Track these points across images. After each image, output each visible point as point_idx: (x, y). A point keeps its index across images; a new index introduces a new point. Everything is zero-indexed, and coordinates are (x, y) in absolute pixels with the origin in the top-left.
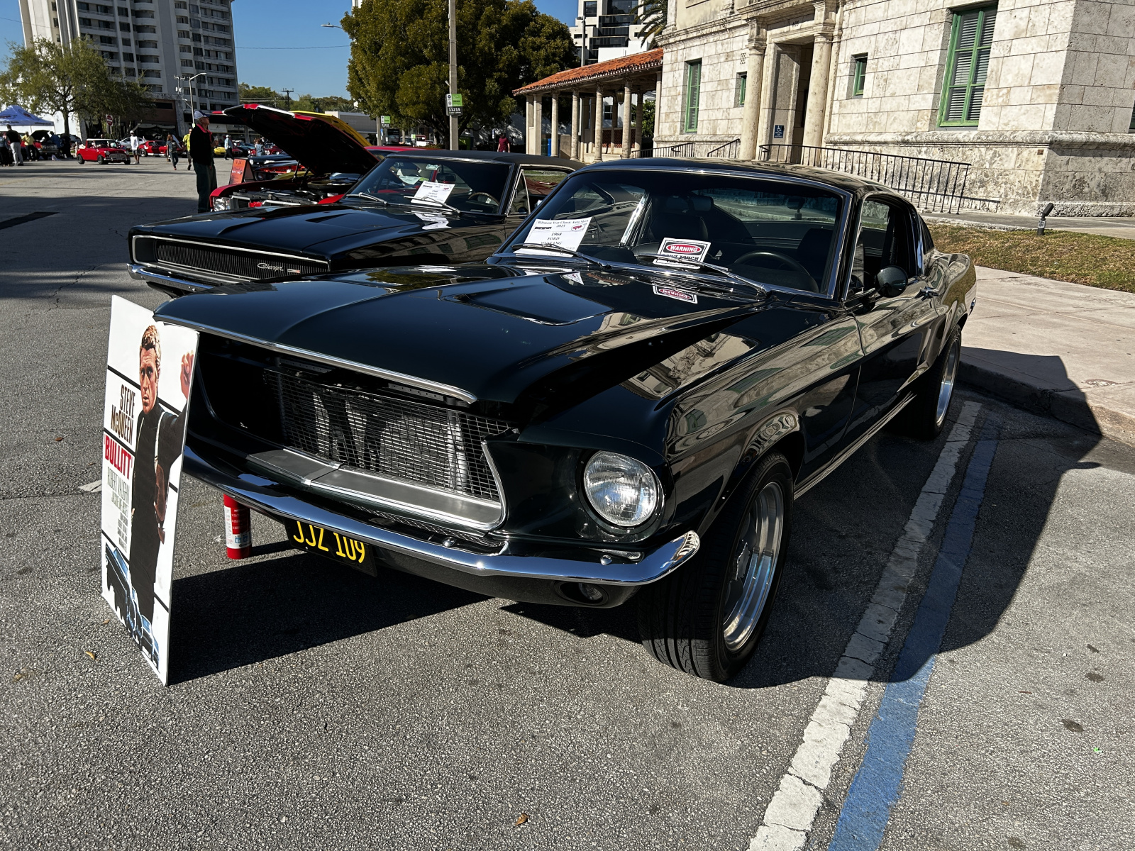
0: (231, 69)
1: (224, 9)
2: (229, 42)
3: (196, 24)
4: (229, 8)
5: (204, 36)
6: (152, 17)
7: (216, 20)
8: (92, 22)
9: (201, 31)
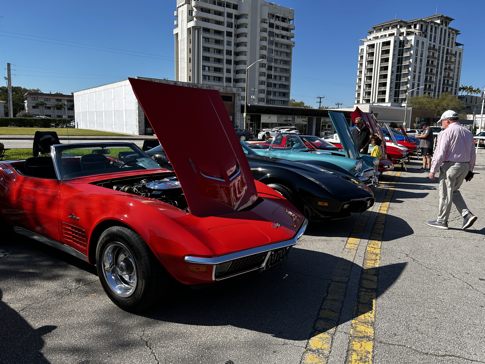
0: (287, 87)
1: (288, 51)
2: (288, 71)
3: (270, 60)
4: (291, 51)
5: (274, 67)
6: (246, 55)
7: (283, 58)
8: (210, 59)
9: (273, 64)
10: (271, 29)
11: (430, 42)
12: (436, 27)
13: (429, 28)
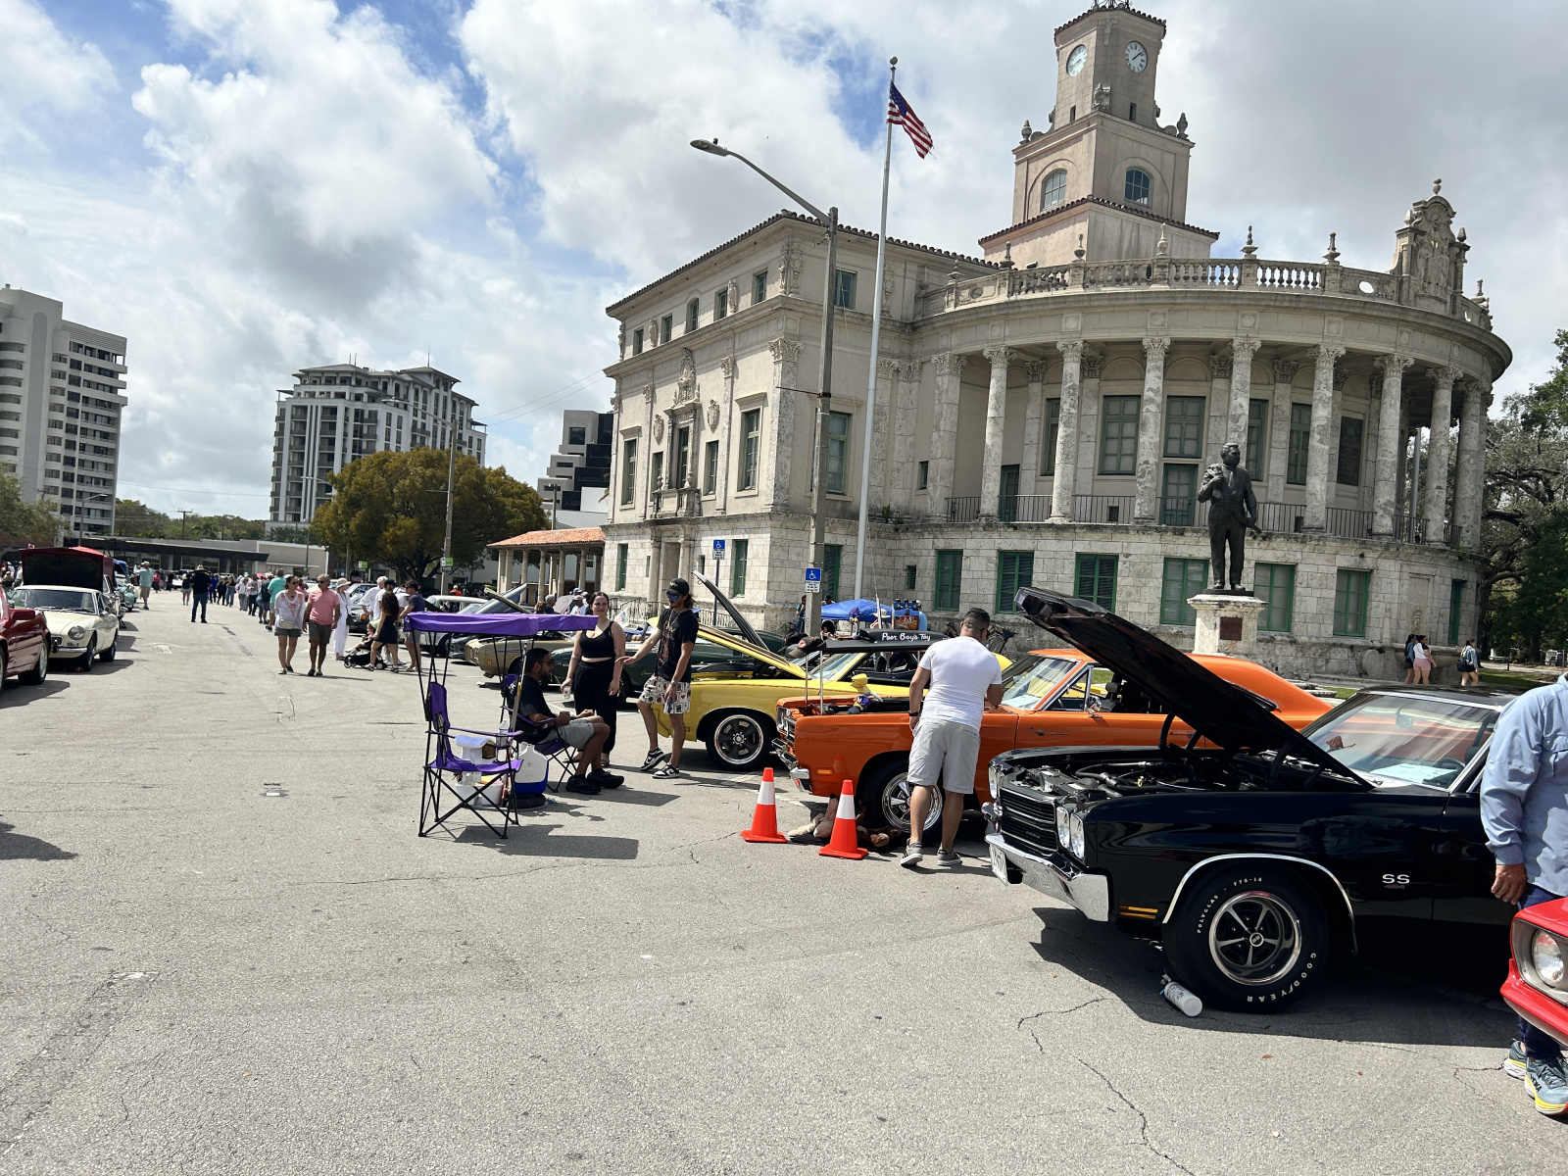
0: (110, 483)
2: (112, 452)
3: (72, 430)
4: (118, 414)
5: (80, 444)
6: (17, 420)
7: (100, 427)
9: (77, 438)
10: (75, 373)
11: (415, 418)
12: (425, 393)
13: (412, 393)
